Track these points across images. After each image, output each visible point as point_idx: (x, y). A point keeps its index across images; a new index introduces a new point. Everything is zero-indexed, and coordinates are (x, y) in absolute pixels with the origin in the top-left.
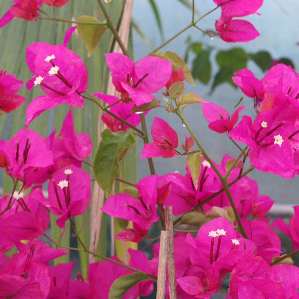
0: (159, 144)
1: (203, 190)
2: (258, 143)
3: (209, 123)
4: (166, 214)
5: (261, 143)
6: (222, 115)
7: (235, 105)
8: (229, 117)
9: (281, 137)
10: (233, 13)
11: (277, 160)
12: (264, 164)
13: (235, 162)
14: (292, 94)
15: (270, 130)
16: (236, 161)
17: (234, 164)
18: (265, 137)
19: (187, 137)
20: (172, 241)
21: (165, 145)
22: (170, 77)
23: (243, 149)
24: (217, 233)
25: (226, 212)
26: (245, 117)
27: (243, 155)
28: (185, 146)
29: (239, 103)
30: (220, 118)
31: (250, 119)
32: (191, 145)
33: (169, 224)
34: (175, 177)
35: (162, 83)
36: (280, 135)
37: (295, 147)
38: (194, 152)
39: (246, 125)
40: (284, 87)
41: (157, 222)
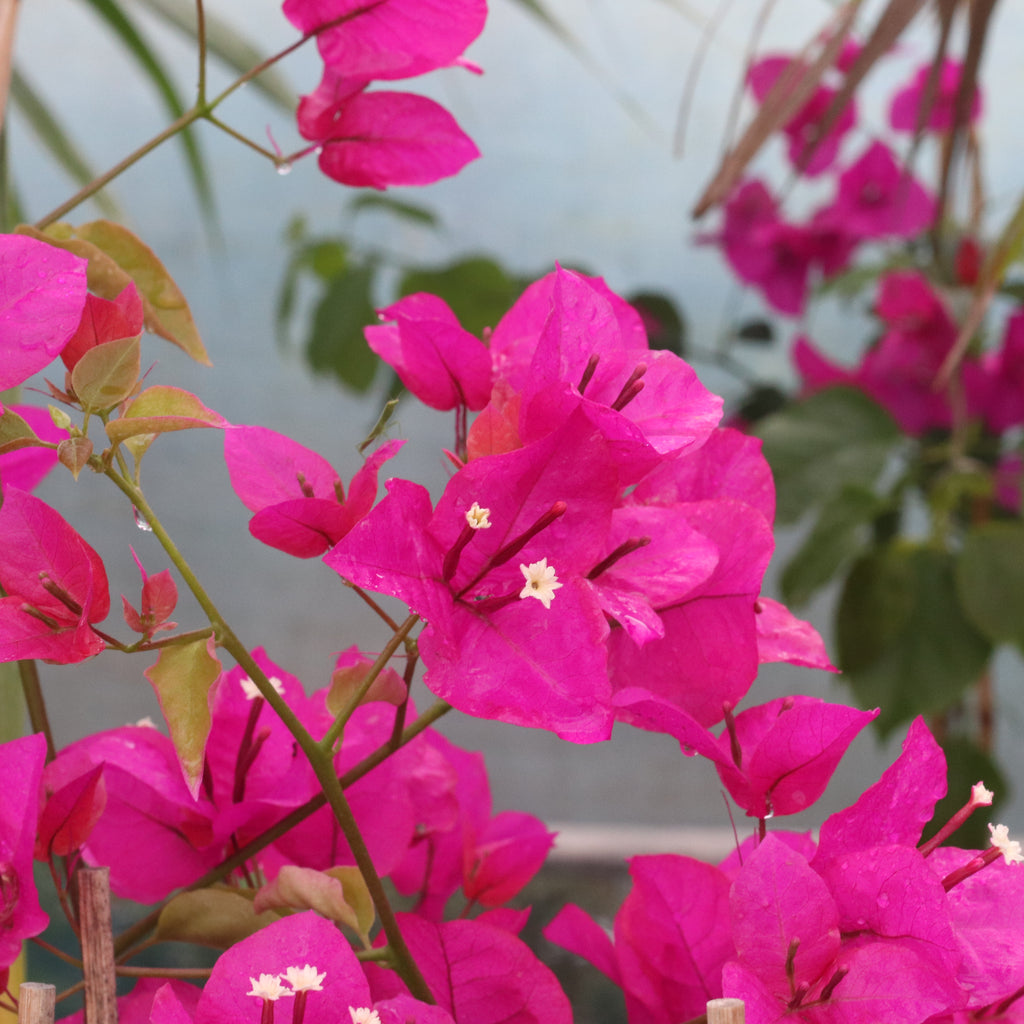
0: (25, 606)
1: (247, 797)
2: (458, 598)
3: (251, 515)
4: (85, 902)
5: (473, 596)
6: (309, 482)
7: (364, 439)
8: (339, 487)
9: (551, 570)
10: (366, 65)
11: (537, 668)
12: (483, 684)
13: (367, 679)
14: (601, 389)
15: (508, 541)
16: (371, 673)
17: (364, 684)
18: (489, 569)
19: (150, 576)
20: (112, 1016)
21: (54, 610)
22: (77, 319)
23: (399, 622)
24: (285, 983)
25: (338, 890)
26: (399, 486)
27: (401, 649)
28: (140, 612)
29: (378, 431)
30: (299, 494)
31: (422, 494)
32: (167, 608)
33: (95, 945)
34: (131, 746)
35: (45, 346)
36: (544, 561)
37: (617, 613)
38: (185, 640)
39: (406, 520)
40: (564, 359)
41: (41, 935)
